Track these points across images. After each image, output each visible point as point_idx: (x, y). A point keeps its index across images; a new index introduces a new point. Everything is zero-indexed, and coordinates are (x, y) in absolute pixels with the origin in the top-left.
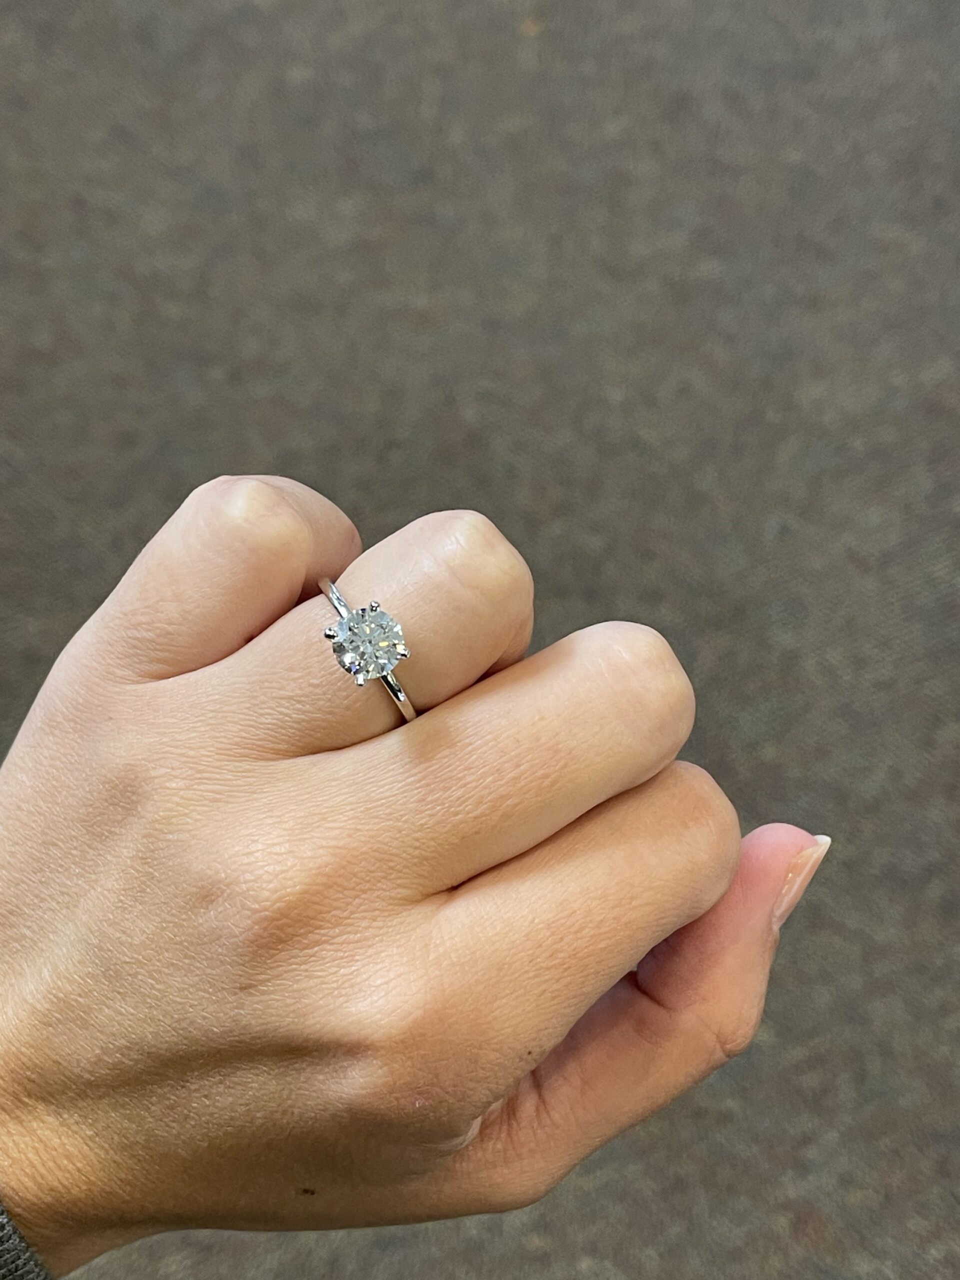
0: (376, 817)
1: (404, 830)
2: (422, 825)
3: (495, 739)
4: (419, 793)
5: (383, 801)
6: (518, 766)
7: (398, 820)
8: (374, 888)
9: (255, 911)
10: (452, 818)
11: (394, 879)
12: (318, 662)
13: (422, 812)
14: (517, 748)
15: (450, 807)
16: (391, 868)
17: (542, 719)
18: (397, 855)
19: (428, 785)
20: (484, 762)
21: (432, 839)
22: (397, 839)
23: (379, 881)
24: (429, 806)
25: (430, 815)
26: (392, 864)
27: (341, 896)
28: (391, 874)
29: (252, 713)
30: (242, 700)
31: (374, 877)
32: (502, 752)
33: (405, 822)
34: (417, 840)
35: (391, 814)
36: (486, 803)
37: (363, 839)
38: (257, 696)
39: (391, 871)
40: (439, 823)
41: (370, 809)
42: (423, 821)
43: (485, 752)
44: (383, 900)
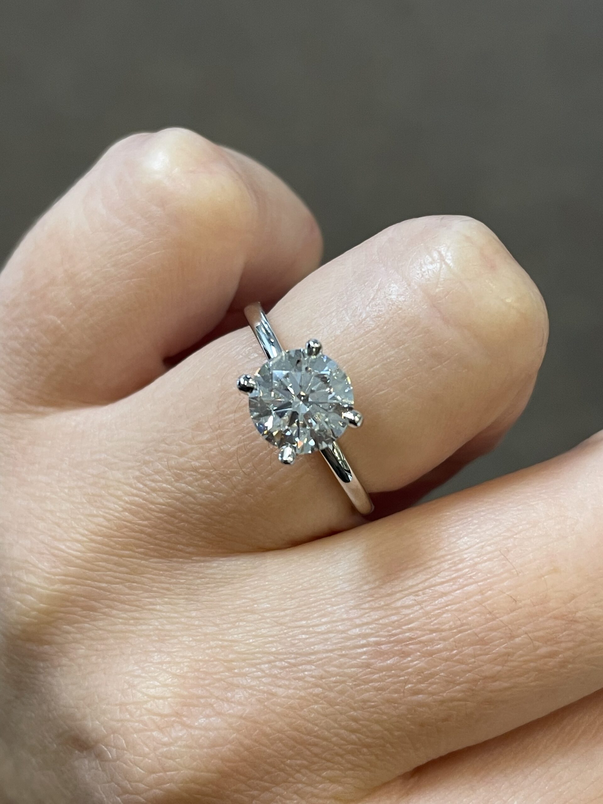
0: (299, 679)
1: (338, 704)
2: (364, 701)
3: (481, 592)
4: (364, 653)
5: (313, 657)
6: (512, 637)
7: (331, 689)
8: (291, 779)
9: (126, 791)
10: (409, 698)
11: (317, 770)
12: (234, 421)
13: (366, 682)
14: (512, 611)
15: (406, 682)
16: (316, 755)
17: (556, 570)
18: (326, 739)
19: (378, 644)
20: (462, 625)
21: (377, 722)
22: (326, 716)
23: (298, 772)
24: (376, 676)
25: (377, 689)
26: (316, 750)
27: (243, 787)
28: (314, 763)
29: (141, 486)
30: (130, 464)
31: (290, 766)
32: (490, 613)
33: (342, 692)
34: (355, 720)
35: (321, 678)
36: (459, 684)
37: (278, 709)
38: (149, 462)
39: (315, 759)
40: (388, 701)
41: (295, 665)
42: (366, 696)
43: (465, 610)
44: (302, 798)
